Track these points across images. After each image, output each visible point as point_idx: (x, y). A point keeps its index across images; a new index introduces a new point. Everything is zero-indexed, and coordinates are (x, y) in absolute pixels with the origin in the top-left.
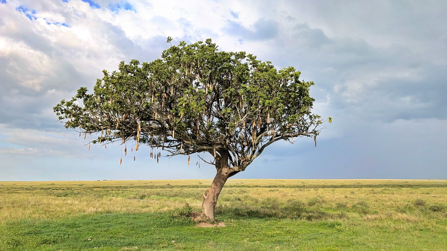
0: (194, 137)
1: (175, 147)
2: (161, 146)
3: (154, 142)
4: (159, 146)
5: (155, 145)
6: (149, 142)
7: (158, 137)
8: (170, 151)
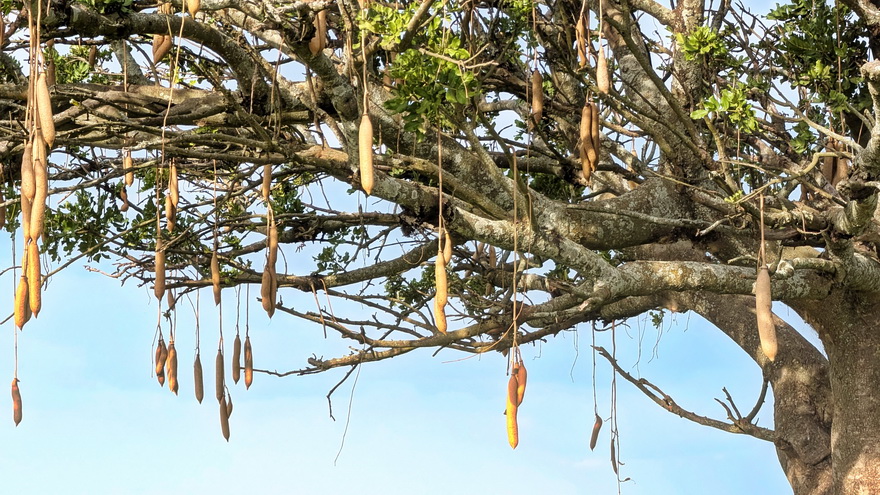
0: (558, 181)
1: (379, 285)
2: (251, 277)
3: (182, 246)
4: (232, 281)
5: (191, 272)
6: (133, 240)
7: (216, 187)
8: (330, 321)
